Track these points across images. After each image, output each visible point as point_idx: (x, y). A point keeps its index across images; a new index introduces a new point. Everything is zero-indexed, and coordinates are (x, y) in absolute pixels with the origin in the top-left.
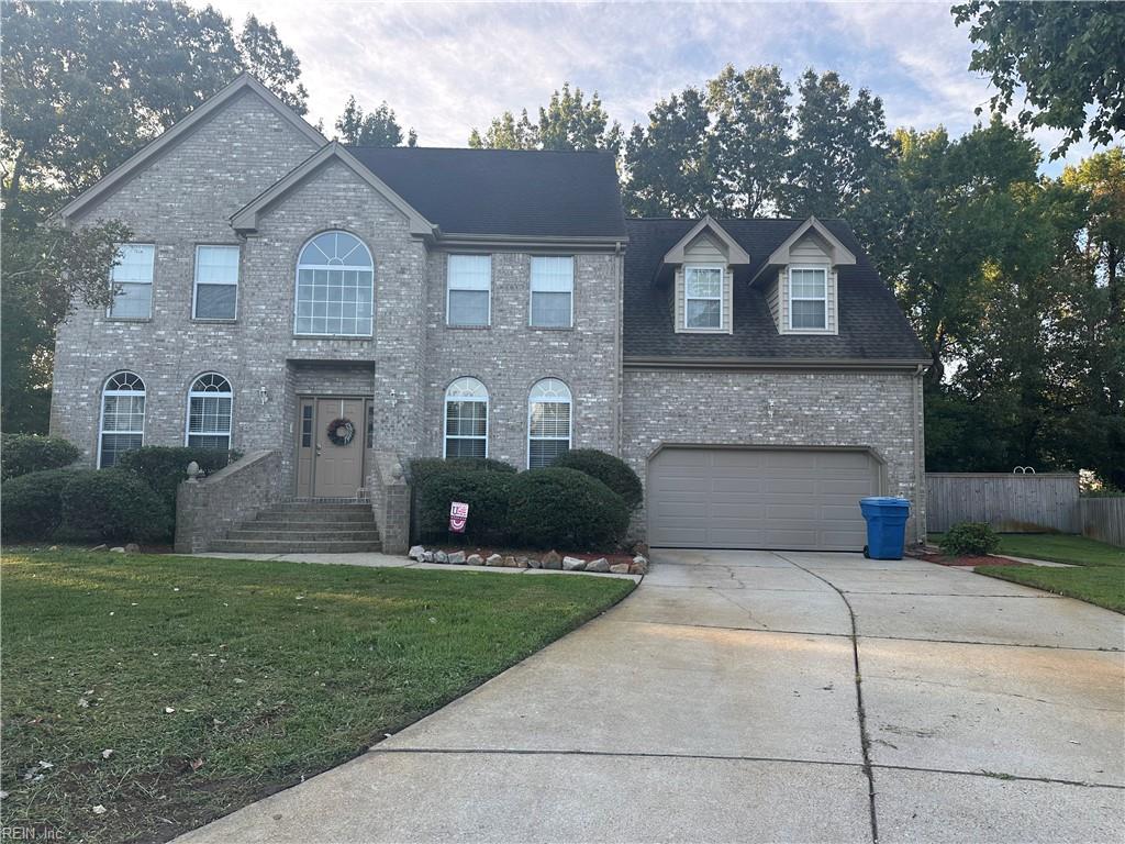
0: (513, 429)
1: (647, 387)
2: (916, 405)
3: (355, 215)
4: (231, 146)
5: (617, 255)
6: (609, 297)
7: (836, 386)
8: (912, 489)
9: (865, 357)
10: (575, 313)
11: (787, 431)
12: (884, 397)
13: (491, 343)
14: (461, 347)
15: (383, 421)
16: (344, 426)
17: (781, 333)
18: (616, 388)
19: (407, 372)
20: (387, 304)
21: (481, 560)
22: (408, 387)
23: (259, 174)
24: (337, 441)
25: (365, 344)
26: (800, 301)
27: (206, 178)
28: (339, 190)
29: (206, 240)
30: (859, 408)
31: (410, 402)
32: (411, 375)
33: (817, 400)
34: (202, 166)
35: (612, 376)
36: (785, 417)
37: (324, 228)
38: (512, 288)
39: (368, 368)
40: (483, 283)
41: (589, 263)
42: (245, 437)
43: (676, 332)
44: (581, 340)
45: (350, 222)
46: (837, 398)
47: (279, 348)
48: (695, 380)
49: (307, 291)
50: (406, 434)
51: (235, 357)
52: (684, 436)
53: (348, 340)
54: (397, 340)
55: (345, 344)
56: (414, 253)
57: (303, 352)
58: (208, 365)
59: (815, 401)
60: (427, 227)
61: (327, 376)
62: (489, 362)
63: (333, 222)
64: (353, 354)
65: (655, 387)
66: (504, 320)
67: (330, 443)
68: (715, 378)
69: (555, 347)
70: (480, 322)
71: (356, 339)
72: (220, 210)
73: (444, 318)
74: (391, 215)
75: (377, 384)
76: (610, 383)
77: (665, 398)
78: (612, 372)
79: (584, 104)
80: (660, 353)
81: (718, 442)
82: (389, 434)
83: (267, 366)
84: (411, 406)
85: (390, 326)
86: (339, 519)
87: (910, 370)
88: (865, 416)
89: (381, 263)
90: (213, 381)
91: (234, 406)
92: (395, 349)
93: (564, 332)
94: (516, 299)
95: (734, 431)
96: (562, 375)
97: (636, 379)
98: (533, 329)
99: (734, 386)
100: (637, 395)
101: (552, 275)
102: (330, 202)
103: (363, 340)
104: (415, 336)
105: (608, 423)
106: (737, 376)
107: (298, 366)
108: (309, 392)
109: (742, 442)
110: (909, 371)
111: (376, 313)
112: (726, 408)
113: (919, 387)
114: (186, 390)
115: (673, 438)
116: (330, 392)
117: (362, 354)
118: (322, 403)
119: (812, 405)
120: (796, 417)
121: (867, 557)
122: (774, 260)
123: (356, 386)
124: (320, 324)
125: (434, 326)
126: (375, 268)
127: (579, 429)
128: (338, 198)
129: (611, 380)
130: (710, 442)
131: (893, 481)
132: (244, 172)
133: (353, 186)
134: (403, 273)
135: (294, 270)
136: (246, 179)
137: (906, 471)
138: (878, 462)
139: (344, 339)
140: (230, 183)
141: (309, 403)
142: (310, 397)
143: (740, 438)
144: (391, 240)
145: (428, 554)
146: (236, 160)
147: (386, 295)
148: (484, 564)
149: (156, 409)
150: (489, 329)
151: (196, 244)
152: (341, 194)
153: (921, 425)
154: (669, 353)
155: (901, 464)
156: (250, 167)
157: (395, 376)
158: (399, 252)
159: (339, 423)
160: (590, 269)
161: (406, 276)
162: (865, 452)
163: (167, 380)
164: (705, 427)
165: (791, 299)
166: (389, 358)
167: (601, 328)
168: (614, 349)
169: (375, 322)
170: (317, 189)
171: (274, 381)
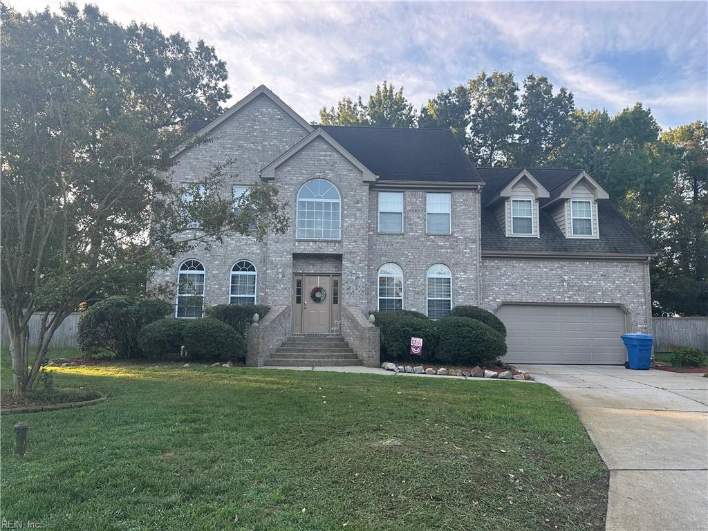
0: (418, 293)
1: (493, 269)
2: (646, 280)
3: (330, 170)
4: (252, 128)
5: (478, 192)
6: (473, 217)
7: (601, 269)
8: (645, 328)
9: (618, 252)
10: (452, 225)
11: (575, 295)
12: (628, 276)
13: (404, 243)
14: (387, 246)
15: (347, 289)
16: (320, 291)
17: (567, 237)
18: (478, 269)
19: (361, 261)
20: (349, 221)
21: (434, 372)
22: (362, 269)
23: (270, 145)
24: (317, 300)
25: (337, 244)
26: (577, 219)
27: (239, 146)
28: (321, 156)
29: (240, 183)
30: (614, 281)
31: (363, 277)
32: (363, 262)
33: (591, 277)
34: (236, 139)
35: (475, 262)
36: (573, 286)
37: (312, 177)
38: (416, 211)
39: (338, 258)
40: (400, 209)
41: (460, 197)
42: (270, 298)
43: (507, 236)
44: (457, 241)
45: (327, 174)
46: (602, 275)
47: (288, 246)
48: (521, 265)
49: (302, 214)
50: (361, 297)
51: (258, 251)
52: (515, 298)
53: (327, 242)
54: (355, 242)
55: (325, 244)
56: (364, 192)
57: (303, 249)
58: (242, 257)
59: (589, 277)
60: (372, 177)
61: (312, 262)
62: (404, 254)
63: (318, 174)
64: (330, 250)
65: (497, 268)
66: (412, 230)
67: (312, 301)
68: (533, 263)
69: (441, 246)
70: (397, 230)
71: (332, 241)
72: (247, 165)
73: (377, 229)
74: (350, 170)
75: (343, 267)
76: (474, 267)
77: (503, 275)
78: (475, 260)
79: (394, 93)
80: (500, 249)
81: (536, 301)
82: (351, 296)
83: (281, 257)
84: (364, 280)
85: (351, 234)
86: (330, 346)
87: (644, 260)
88: (618, 286)
89: (345, 198)
90: (244, 265)
91: (258, 280)
92: (353, 247)
93: (446, 237)
94: (419, 217)
95: (544, 295)
96: (446, 262)
97: (486, 264)
98: (428, 235)
99: (544, 269)
100: (487, 273)
101: (438, 203)
102: (316, 162)
103: (335, 242)
104: (365, 239)
105: (474, 290)
106: (545, 262)
107: (296, 256)
108: (301, 271)
109: (549, 301)
110: (641, 261)
111: (342, 226)
112: (539, 282)
113: (647, 269)
114: (229, 270)
115: (509, 299)
116: (312, 272)
117: (335, 250)
118: (307, 277)
119: (588, 279)
120: (579, 287)
121: (628, 367)
122: (563, 196)
123: (329, 268)
124: (310, 233)
125: (372, 233)
126: (342, 200)
127: (456, 293)
128: (321, 160)
129: (475, 265)
130: (531, 301)
131: (634, 323)
132: (261, 143)
133: (328, 153)
134: (358, 203)
135: (295, 202)
136: (262, 147)
137: (641, 318)
138: (626, 314)
139: (325, 241)
140: (253, 150)
141: (300, 278)
142: (301, 274)
143: (548, 299)
144: (351, 184)
145: (401, 367)
146: (256, 136)
147: (348, 216)
148: (436, 374)
149: (212, 281)
150: (403, 235)
151: (234, 185)
152: (322, 158)
153: (649, 291)
154: (506, 249)
155: (639, 314)
156: (265, 141)
157: (354, 263)
158: (355, 191)
159: (318, 290)
160: (461, 200)
161: (359, 205)
162: (618, 307)
163: (218, 265)
164: (528, 292)
165: (572, 218)
166: (350, 252)
167: (468, 235)
168: (476, 247)
169: (342, 231)
170: (308, 155)
171: (285, 265)
